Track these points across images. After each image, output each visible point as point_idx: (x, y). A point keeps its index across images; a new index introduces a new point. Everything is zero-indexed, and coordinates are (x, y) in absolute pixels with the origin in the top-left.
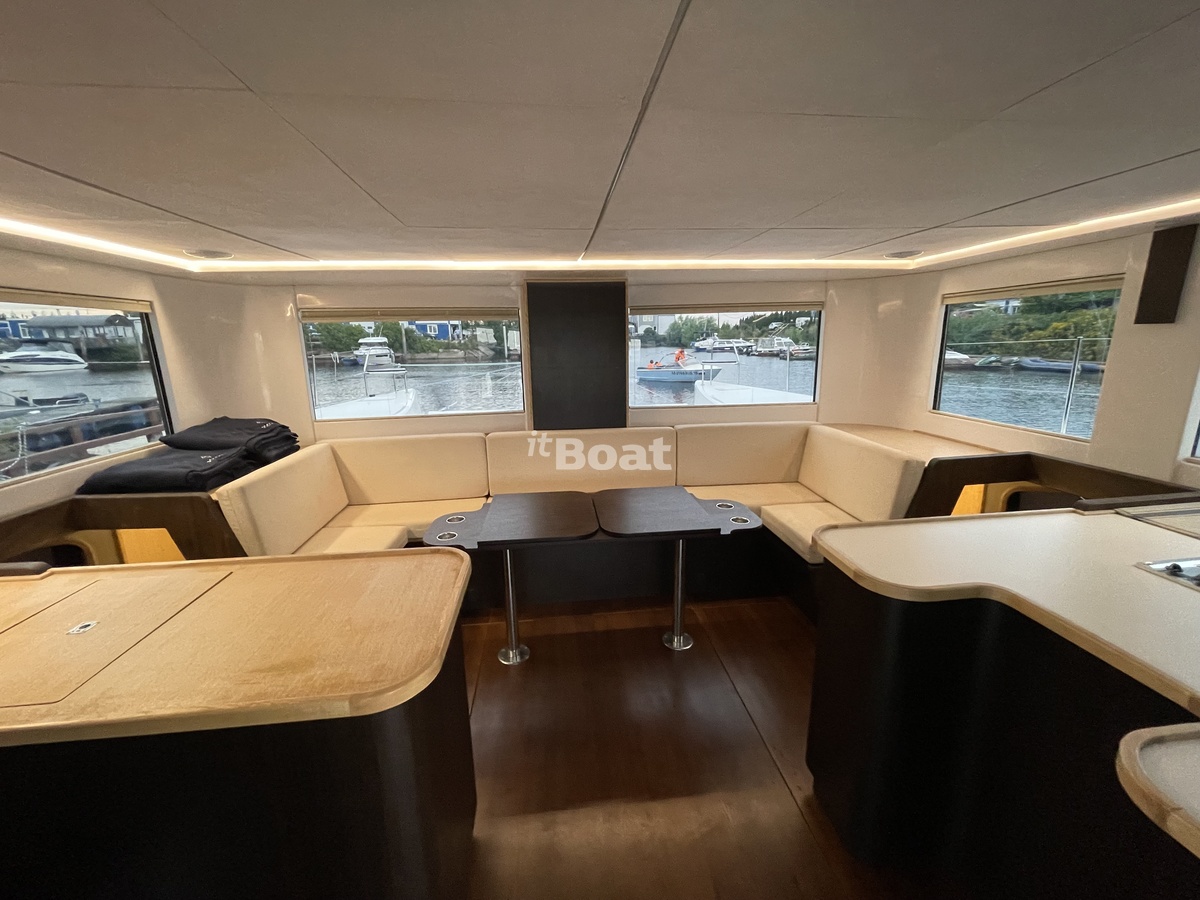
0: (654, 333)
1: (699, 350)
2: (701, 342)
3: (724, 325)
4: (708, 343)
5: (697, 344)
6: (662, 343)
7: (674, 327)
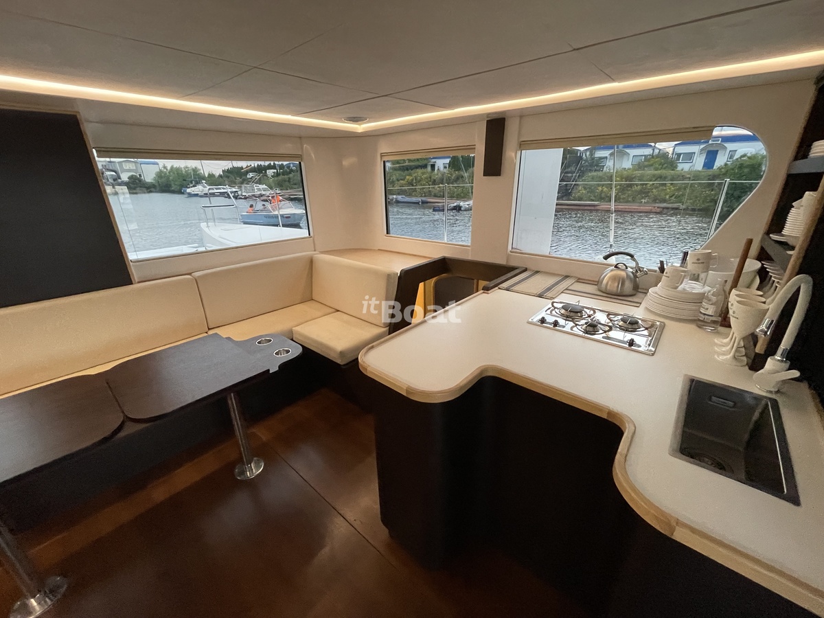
0: (140, 180)
1: (190, 195)
2: (193, 189)
3: (209, 174)
4: (199, 189)
5: (189, 190)
6: (152, 189)
7: (160, 175)
